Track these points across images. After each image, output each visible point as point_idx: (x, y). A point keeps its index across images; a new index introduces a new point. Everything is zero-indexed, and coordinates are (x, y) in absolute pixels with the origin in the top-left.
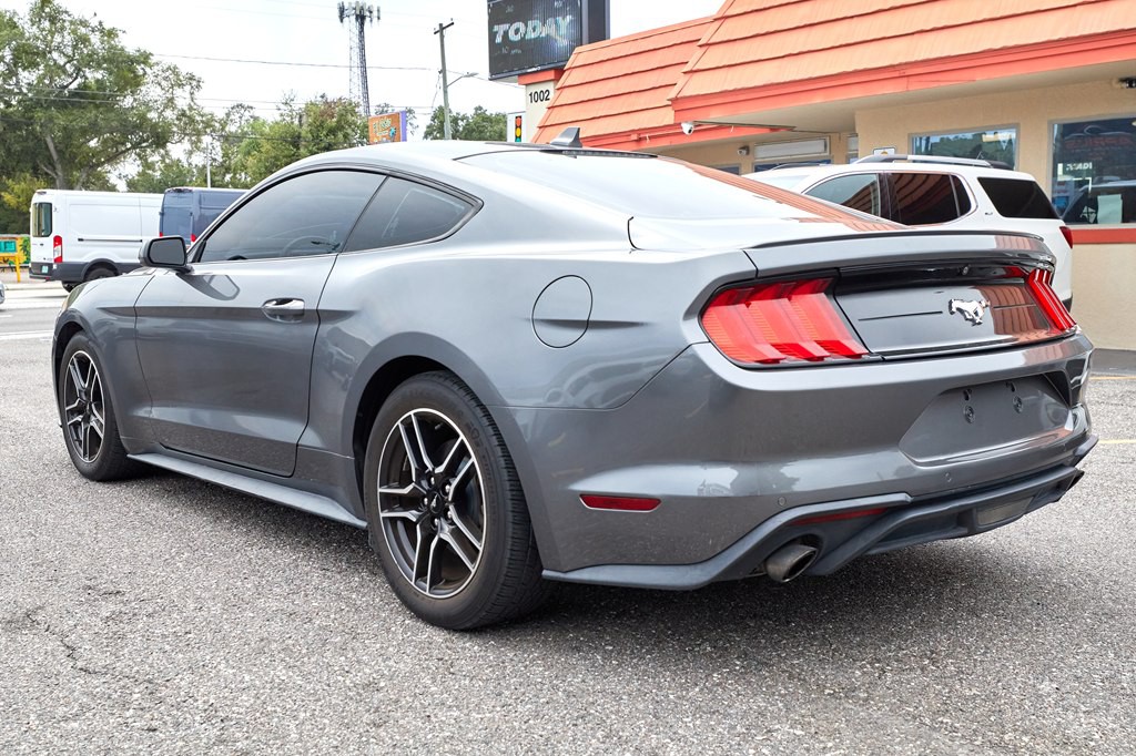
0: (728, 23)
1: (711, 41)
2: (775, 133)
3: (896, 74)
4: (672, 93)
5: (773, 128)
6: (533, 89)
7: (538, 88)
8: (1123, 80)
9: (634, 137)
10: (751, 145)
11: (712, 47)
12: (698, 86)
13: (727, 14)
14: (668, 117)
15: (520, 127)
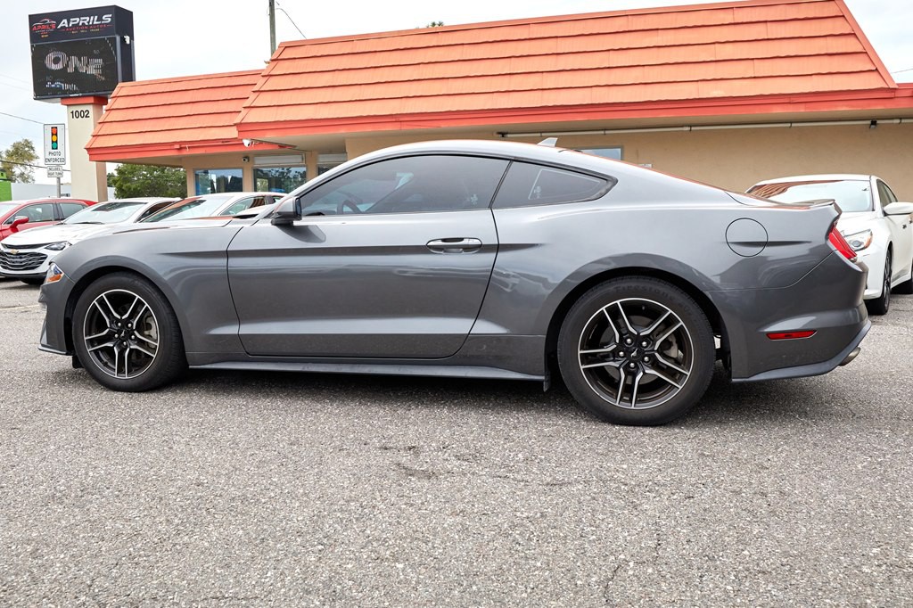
0: (272, 79)
1: (262, 89)
2: (282, 149)
3: (394, 120)
4: (238, 119)
5: (282, 146)
6: (74, 109)
7: (79, 109)
8: (499, 133)
9: (177, 146)
10: (250, 156)
11: (262, 94)
12: (254, 117)
13: (271, 73)
14: (233, 133)
15: (56, 135)
